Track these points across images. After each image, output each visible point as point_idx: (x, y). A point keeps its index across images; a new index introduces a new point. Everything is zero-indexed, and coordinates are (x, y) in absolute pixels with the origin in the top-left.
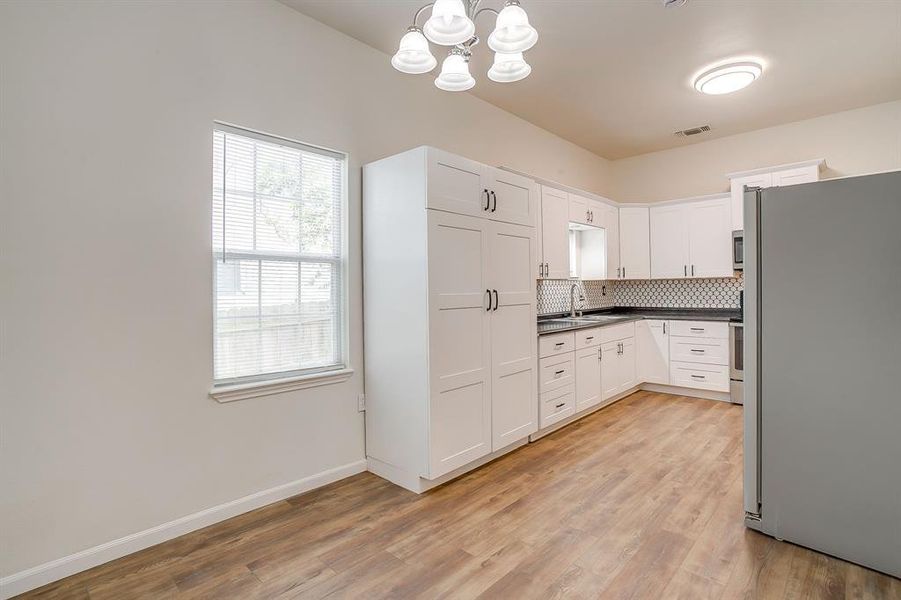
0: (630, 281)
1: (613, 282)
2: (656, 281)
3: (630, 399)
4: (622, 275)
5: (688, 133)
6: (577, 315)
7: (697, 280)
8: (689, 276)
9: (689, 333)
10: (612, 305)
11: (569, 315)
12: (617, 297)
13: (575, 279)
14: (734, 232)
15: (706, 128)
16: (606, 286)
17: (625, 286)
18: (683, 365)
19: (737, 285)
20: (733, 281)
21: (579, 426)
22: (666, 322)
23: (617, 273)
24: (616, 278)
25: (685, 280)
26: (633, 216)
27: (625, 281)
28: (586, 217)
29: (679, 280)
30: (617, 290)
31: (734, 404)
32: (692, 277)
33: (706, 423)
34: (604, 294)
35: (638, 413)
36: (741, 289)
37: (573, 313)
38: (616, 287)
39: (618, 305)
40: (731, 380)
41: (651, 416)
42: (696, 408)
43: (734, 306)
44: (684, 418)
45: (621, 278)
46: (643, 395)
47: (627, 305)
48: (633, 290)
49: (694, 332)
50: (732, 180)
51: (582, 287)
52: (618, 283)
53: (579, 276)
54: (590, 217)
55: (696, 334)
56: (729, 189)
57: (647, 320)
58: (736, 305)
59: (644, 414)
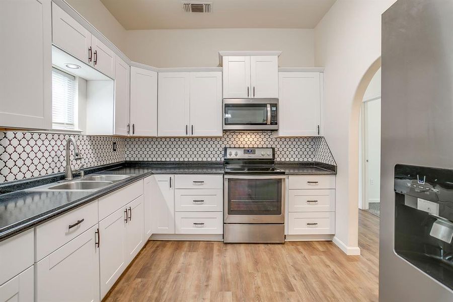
0: (139, 137)
1: (124, 138)
3: (141, 263)
4: (131, 132)
6: (76, 175)
8: (189, 135)
9: (191, 185)
10: (123, 160)
11: (63, 178)
12: (128, 153)
13: (77, 134)
14: (223, 100)
16: (115, 142)
17: (134, 142)
19: (221, 143)
20: (219, 140)
22: (172, 176)
23: (126, 129)
24: (126, 134)
25: (184, 138)
27: (135, 138)
29: (179, 138)
30: (128, 146)
31: (226, 243)
32: (191, 135)
33: (221, 291)
34: (115, 150)
35: (149, 294)
36: (223, 146)
37: (70, 174)
38: (126, 143)
39: (128, 159)
40: (224, 223)
41: (165, 297)
42: (202, 260)
43: (218, 159)
44: (198, 288)
45: (131, 134)
46: (154, 252)
47: (137, 159)
48: (141, 146)
49: (195, 184)
50: (224, 57)
51: (87, 142)
52: (128, 140)
53: (76, 128)
54: (93, 58)
55: (197, 186)
56: (221, 65)
57: (155, 175)
58: (220, 159)
59: (156, 295)
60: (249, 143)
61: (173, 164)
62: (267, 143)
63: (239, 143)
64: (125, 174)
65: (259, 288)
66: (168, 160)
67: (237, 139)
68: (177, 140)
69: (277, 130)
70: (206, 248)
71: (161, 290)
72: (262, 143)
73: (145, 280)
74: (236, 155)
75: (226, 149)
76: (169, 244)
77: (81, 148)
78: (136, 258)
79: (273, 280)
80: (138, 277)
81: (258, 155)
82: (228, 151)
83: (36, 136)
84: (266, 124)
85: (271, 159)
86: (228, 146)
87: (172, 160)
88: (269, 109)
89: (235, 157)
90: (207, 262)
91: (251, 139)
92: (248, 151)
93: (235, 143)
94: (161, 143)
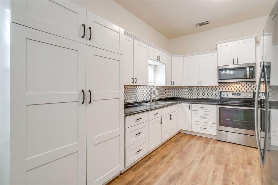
0: (176, 87)
1: (169, 87)
2: (186, 87)
3: (175, 138)
4: (172, 84)
5: (201, 24)
6: (153, 101)
7: (202, 87)
8: (200, 85)
9: (200, 109)
10: (169, 97)
11: (149, 101)
12: (171, 93)
13: (153, 86)
14: (218, 67)
15: (208, 22)
16: (166, 89)
17: (174, 89)
18: (197, 123)
19: (218, 89)
20: (217, 87)
21: (150, 158)
22: (190, 104)
23: (170, 83)
24: (170, 86)
25: (197, 87)
26: (177, 60)
27: (174, 87)
28: (157, 58)
29: (195, 87)
30: (171, 91)
31: (218, 140)
32: (200, 86)
33: (209, 154)
34: (166, 92)
35: (178, 147)
36: (220, 91)
37: (151, 100)
38: (170, 89)
39: (171, 97)
40: (217, 130)
41: (184, 149)
42: (203, 143)
43: (217, 98)
44: (199, 151)
45: (172, 86)
46: (181, 136)
47: (175, 97)
48: (177, 91)
49: (202, 109)
50: (218, 45)
51: (156, 89)
52: (171, 88)
53: (153, 84)
54: (159, 59)
55: (203, 110)
56: (217, 49)
57: (183, 104)
58: (218, 97)
59: (181, 148)
60: (236, 89)
61: (192, 99)
62: (250, 89)
63: (230, 89)
64: (170, 102)
65: (230, 158)
66: (189, 97)
67: (228, 87)
68: (194, 88)
69: (255, 82)
70: (207, 140)
71: (183, 148)
72: (246, 89)
73: (177, 144)
74: (227, 96)
75: (221, 93)
76: (188, 135)
77: (155, 91)
78: (174, 137)
79: (240, 158)
80: (174, 142)
81: (243, 96)
82: (222, 93)
83: (144, 87)
84: (246, 78)
85: (252, 99)
86: (222, 91)
87: (192, 97)
88: (248, 69)
89: (227, 97)
90: (206, 144)
91: (238, 87)
92: (235, 94)
93: (227, 89)
94: (186, 89)
